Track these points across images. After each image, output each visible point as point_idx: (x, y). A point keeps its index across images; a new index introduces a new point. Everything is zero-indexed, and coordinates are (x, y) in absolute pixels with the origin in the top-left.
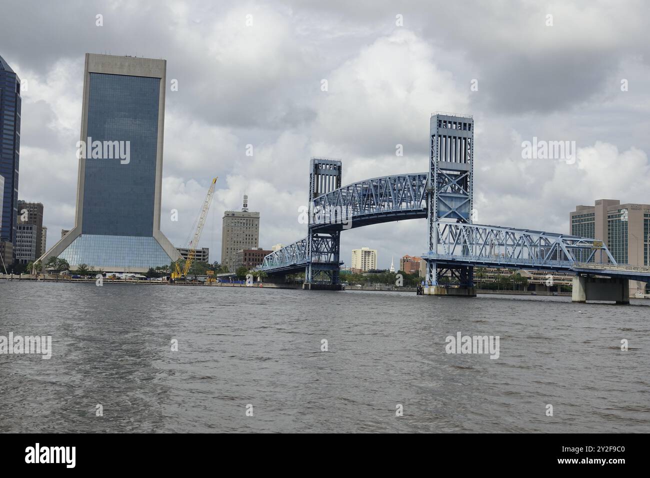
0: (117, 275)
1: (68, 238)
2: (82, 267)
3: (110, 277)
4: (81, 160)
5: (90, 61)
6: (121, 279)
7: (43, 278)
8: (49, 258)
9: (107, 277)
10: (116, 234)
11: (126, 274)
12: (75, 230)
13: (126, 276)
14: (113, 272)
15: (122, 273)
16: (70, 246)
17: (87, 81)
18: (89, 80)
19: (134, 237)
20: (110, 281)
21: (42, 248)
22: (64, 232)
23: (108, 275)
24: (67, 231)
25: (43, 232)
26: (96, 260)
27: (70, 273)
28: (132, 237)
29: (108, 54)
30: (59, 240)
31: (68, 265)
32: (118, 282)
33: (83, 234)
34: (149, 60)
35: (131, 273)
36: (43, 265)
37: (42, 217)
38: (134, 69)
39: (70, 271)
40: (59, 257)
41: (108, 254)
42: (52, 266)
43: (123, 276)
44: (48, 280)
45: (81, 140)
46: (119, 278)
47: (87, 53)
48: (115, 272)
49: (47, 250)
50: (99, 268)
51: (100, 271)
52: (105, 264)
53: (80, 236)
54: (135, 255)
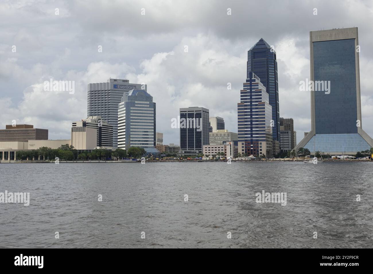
0: (338, 156)
1: (308, 136)
2: (318, 153)
3: (334, 158)
4: (312, 92)
5: (313, 35)
6: (341, 159)
7: (296, 159)
8: (299, 148)
9: (332, 158)
10: (335, 133)
11: (343, 156)
12: (311, 132)
13: (343, 157)
14: (335, 155)
15: (341, 155)
16: (309, 142)
17: (312, 47)
18: (313, 46)
19: (346, 134)
20: (334, 160)
21: (295, 143)
22: (306, 134)
23: (333, 157)
24: (307, 133)
25: (294, 134)
26: (325, 149)
27: (311, 157)
28: (345, 134)
29: (322, 30)
30: (303, 138)
31: (309, 152)
32: (339, 160)
33: (316, 134)
34: (347, 29)
35: (347, 155)
36: (295, 152)
37: (293, 126)
38: (338, 36)
39: (311, 155)
40: (304, 148)
41: (332, 145)
42: (301, 153)
43: (342, 157)
44: (299, 161)
45: (311, 80)
46: (339, 159)
47: (310, 31)
48: (337, 155)
49: (297, 144)
50: (327, 153)
51: (328, 155)
52: (330, 151)
53: (315, 135)
54: (348, 145)
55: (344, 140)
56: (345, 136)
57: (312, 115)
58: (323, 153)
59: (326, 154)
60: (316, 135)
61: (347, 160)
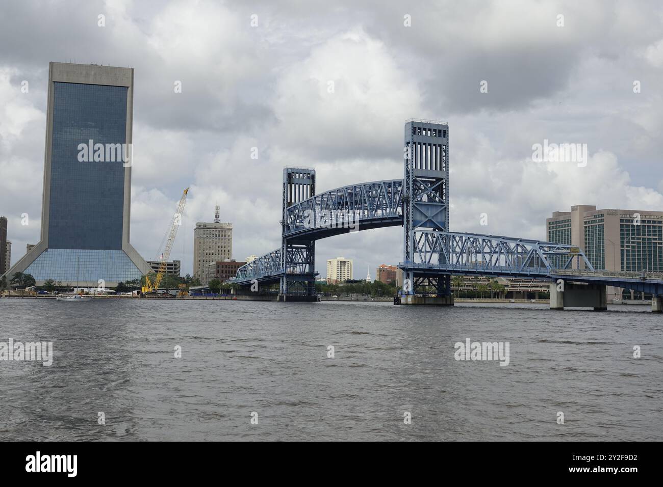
0: (86, 290)
1: (34, 252)
2: (49, 283)
3: (78, 292)
5: (54, 70)
6: (89, 295)
7: (7, 294)
8: (14, 273)
9: (75, 292)
12: (41, 244)
13: (95, 290)
14: (81, 287)
15: (91, 287)
16: (35, 262)
17: (51, 91)
18: (53, 90)
19: (103, 251)
21: (7, 263)
22: (30, 247)
23: (76, 290)
24: (32, 246)
25: (7, 247)
26: (63, 275)
28: (100, 251)
29: (73, 62)
30: (24, 255)
31: (34, 280)
33: (49, 248)
34: (116, 68)
36: (7, 280)
37: (6, 231)
38: (101, 78)
39: (36, 287)
40: (24, 272)
41: (76, 269)
42: (17, 282)
43: (92, 291)
44: (13, 296)
46: (87, 293)
47: (51, 61)
48: (83, 287)
49: (11, 266)
50: (66, 283)
51: (68, 287)
52: (73, 279)
53: (46, 250)
54: (104, 269)
55: (97, 260)
56: (100, 255)
57: (44, 214)
58: (60, 282)
59: (64, 284)
60: (49, 250)
61: (100, 297)
